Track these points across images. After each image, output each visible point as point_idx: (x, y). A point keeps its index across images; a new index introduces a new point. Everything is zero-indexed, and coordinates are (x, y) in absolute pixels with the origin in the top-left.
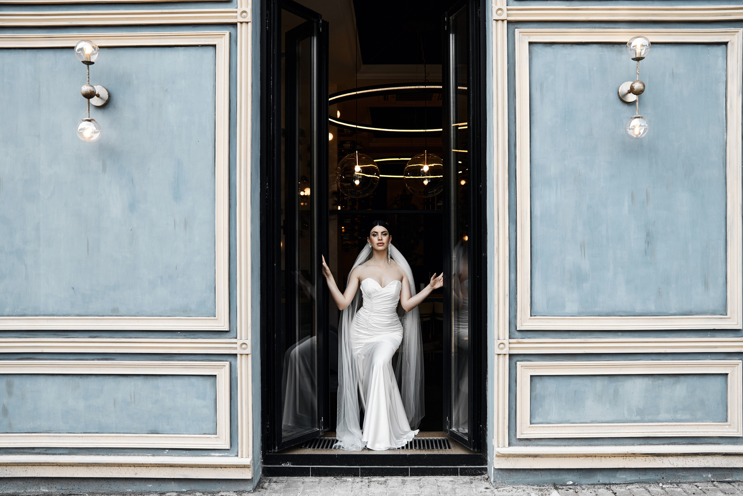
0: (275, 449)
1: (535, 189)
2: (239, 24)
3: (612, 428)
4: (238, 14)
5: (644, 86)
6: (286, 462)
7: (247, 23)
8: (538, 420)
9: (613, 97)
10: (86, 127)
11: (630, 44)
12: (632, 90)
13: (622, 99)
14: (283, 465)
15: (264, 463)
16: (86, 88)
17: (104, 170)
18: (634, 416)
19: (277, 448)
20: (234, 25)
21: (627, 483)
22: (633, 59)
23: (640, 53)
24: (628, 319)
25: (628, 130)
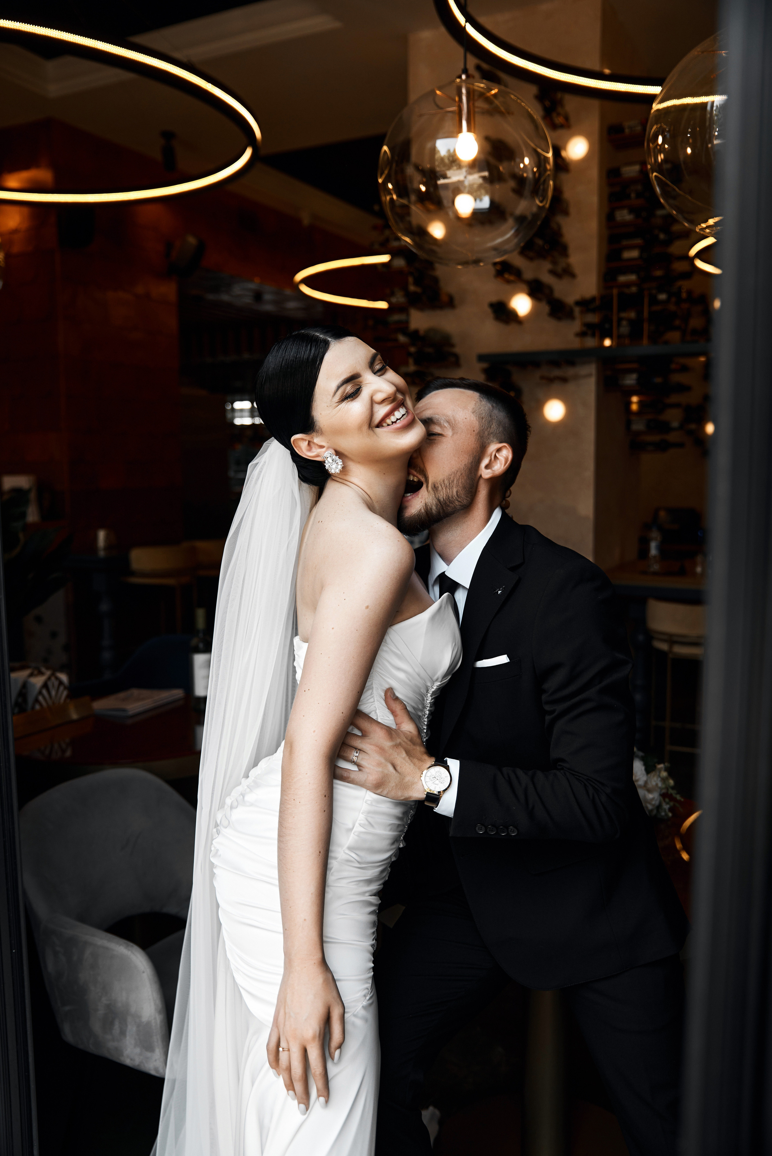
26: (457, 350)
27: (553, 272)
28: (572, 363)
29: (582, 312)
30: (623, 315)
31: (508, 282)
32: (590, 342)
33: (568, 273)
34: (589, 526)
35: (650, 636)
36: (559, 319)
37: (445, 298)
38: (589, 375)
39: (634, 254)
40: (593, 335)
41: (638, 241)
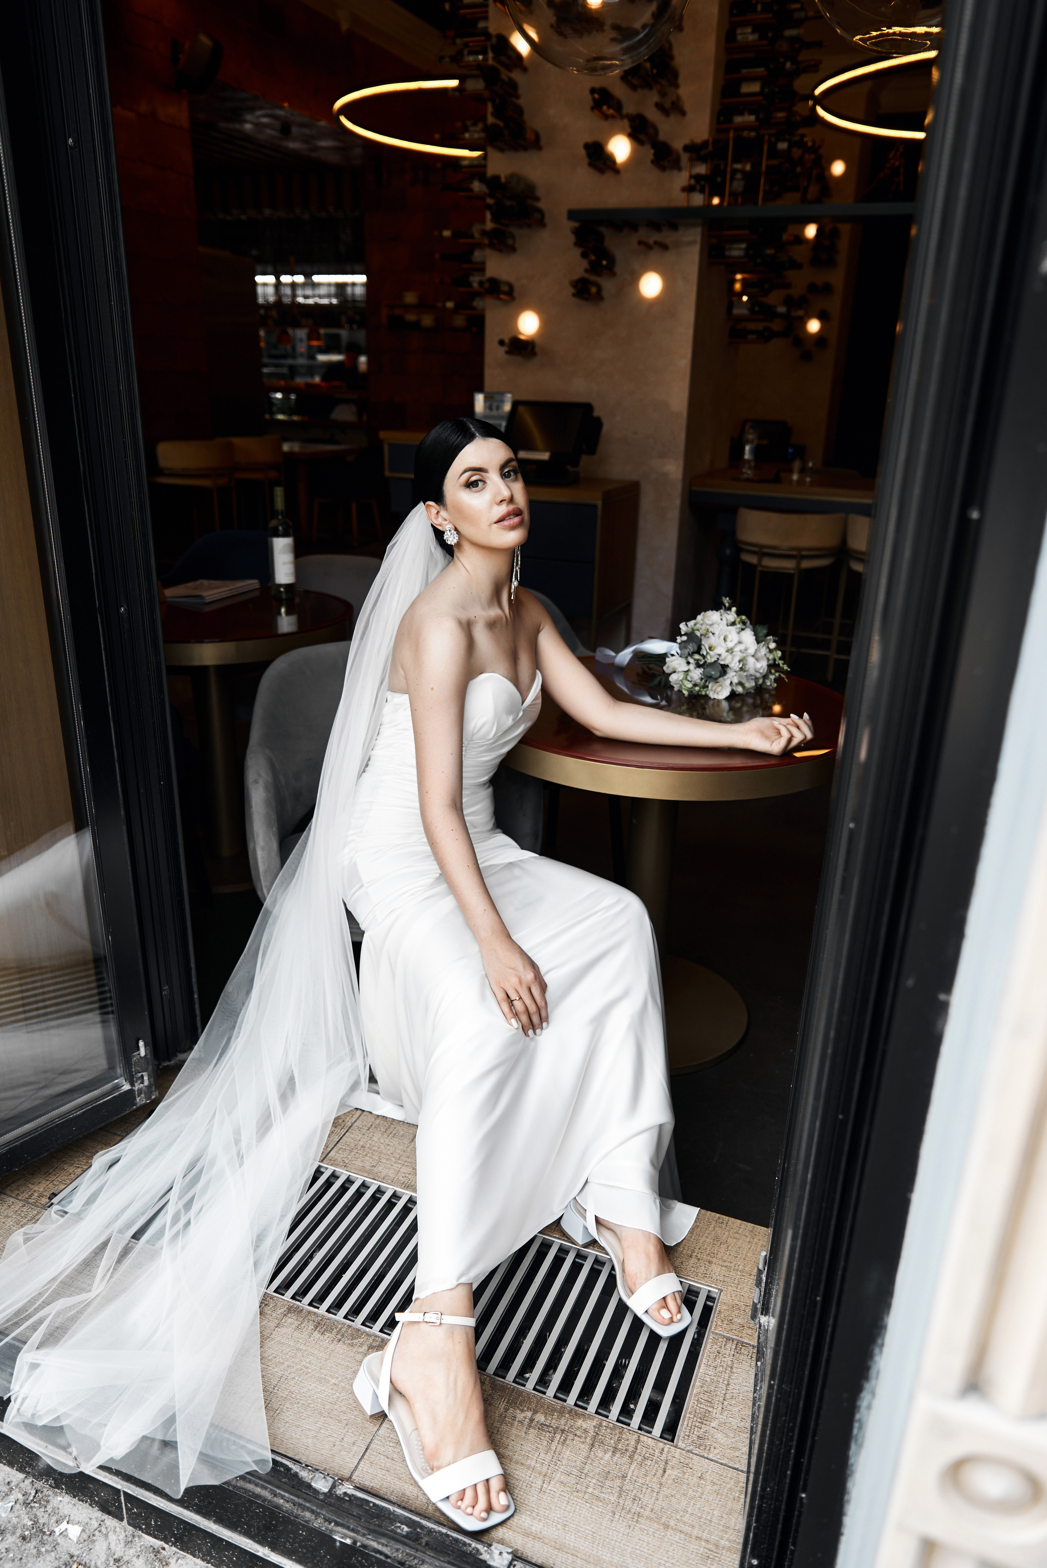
26: (541, 205)
27: (659, 106)
28: (674, 227)
29: (691, 160)
30: (738, 166)
31: (606, 117)
32: (698, 199)
33: (675, 108)
34: (683, 422)
35: (738, 548)
36: (663, 169)
37: (530, 136)
38: (693, 242)
39: (754, 88)
40: (702, 191)
41: (761, 70)
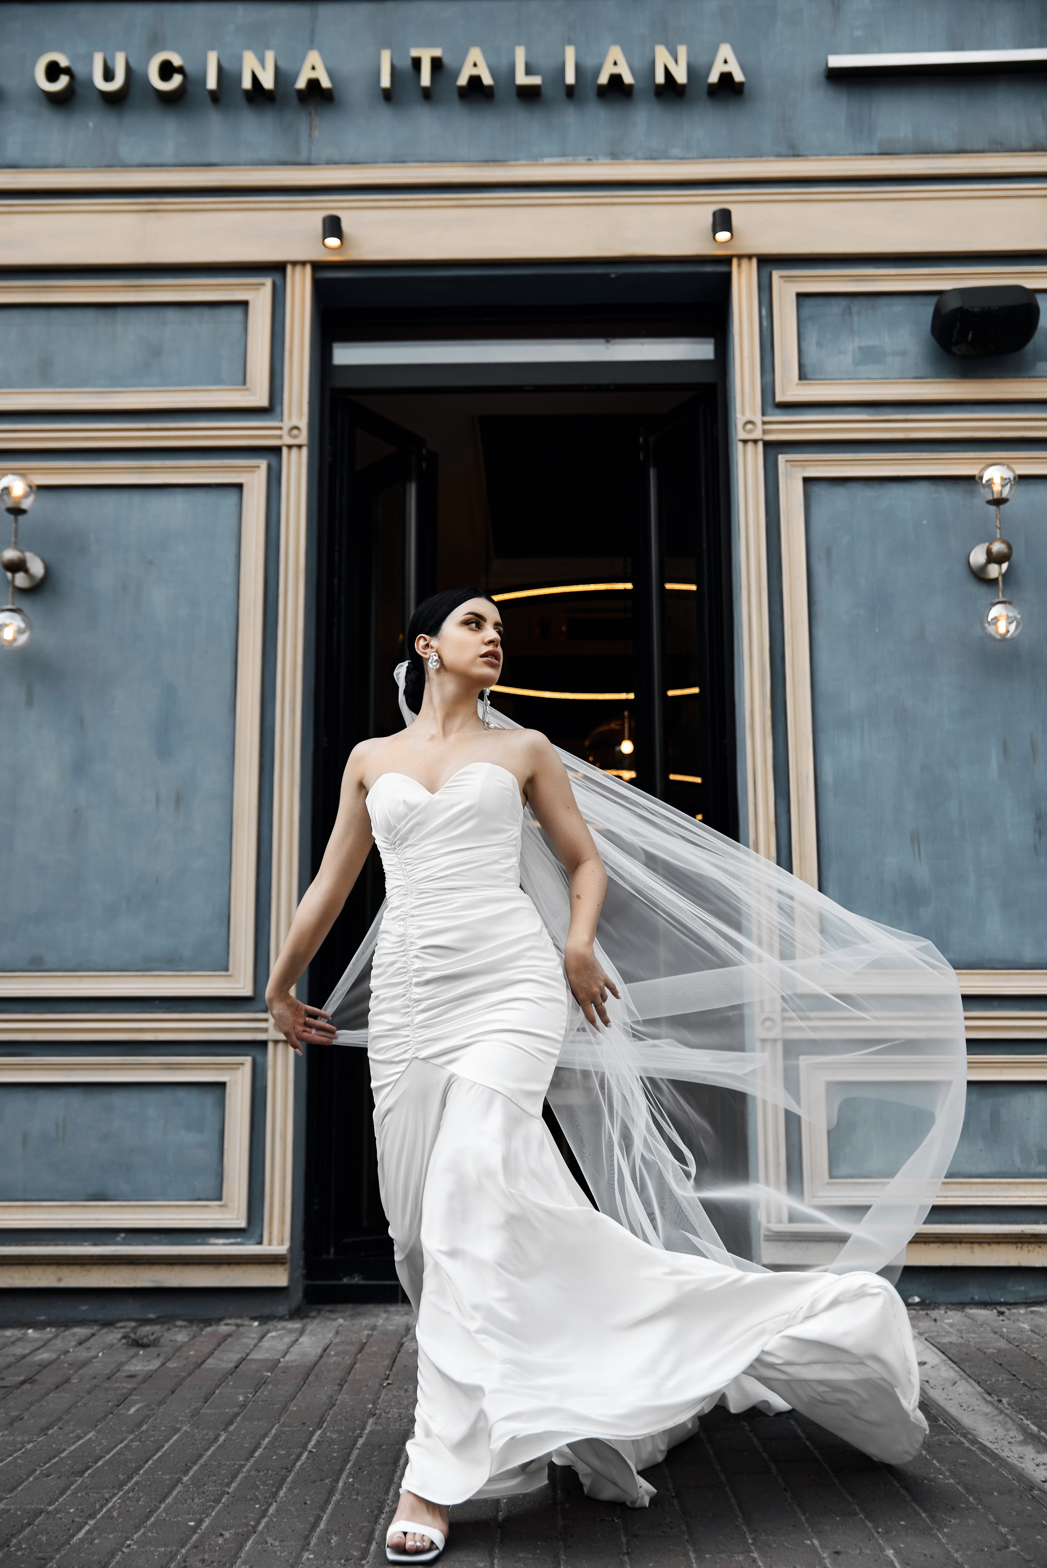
0: (328, 1253)
1: (822, 736)
2: (285, 450)
3: (990, 1186)
4: (284, 432)
5: (1010, 547)
6: (350, 1274)
7: (300, 447)
8: (844, 1169)
9: (960, 571)
10: (8, 621)
11: (981, 478)
12: (992, 558)
13: (979, 576)
14: (345, 1281)
15: (308, 1276)
16: (10, 554)
17: (29, 703)
18: (1033, 1164)
19: (332, 1250)
20: (276, 451)
21: (1029, 1301)
22: (989, 502)
23: (999, 492)
24: (1009, 974)
25: (986, 625)
